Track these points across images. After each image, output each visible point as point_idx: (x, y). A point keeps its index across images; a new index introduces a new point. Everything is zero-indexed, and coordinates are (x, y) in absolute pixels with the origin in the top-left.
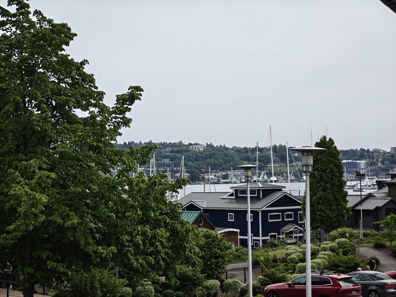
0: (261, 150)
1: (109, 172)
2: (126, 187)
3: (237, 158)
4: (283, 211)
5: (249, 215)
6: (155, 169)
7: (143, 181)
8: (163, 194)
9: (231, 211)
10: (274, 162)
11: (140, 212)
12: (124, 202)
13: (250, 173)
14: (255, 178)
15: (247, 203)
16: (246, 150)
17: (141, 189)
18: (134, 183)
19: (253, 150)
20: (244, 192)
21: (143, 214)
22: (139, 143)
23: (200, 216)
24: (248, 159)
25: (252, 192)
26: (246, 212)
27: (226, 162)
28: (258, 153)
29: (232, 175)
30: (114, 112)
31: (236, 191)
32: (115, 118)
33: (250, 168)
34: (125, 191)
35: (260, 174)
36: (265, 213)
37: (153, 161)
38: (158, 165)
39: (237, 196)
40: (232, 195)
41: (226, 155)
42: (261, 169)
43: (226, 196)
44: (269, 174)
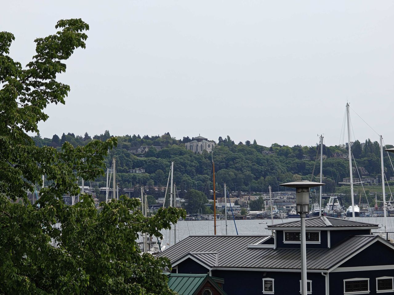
0: (328, 151)
1: (22, 194)
2: (58, 225)
3: (280, 167)
4: (372, 275)
5: (305, 281)
6: (116, 189)
7: (91, 213)
8: (131, 239)
9: (269, 274)
10: (356, 176)
11: (86, 277)
12: (52, 255)
13: (306, 199)
14: (317, 208)
15: (300, 257)
16: (298, 151)
17: (85, 228)
18: (74, 218)
19: (313, 152)
20: (295, 235)
21: (93, 279)
22: (84, 137)
23: (206, 283)
24: (302, 170)
25: (311, 236)
26: (298, 276)
27: (258, 174)
28: (322, 157)
29: (271, 201)
30: (33, 73)
31: (279, 233)
32: (35, 84)
33: (307, 187)
34: (54, 233)
35: (326, 199)
36: (336, 278)
37: (111, 173)
38: (122, 182)
39: (280, 244)
40: (270, 241)
41: (259, 162)
42: (328, 189)
43: (257, 244)
44: (346, 201)
